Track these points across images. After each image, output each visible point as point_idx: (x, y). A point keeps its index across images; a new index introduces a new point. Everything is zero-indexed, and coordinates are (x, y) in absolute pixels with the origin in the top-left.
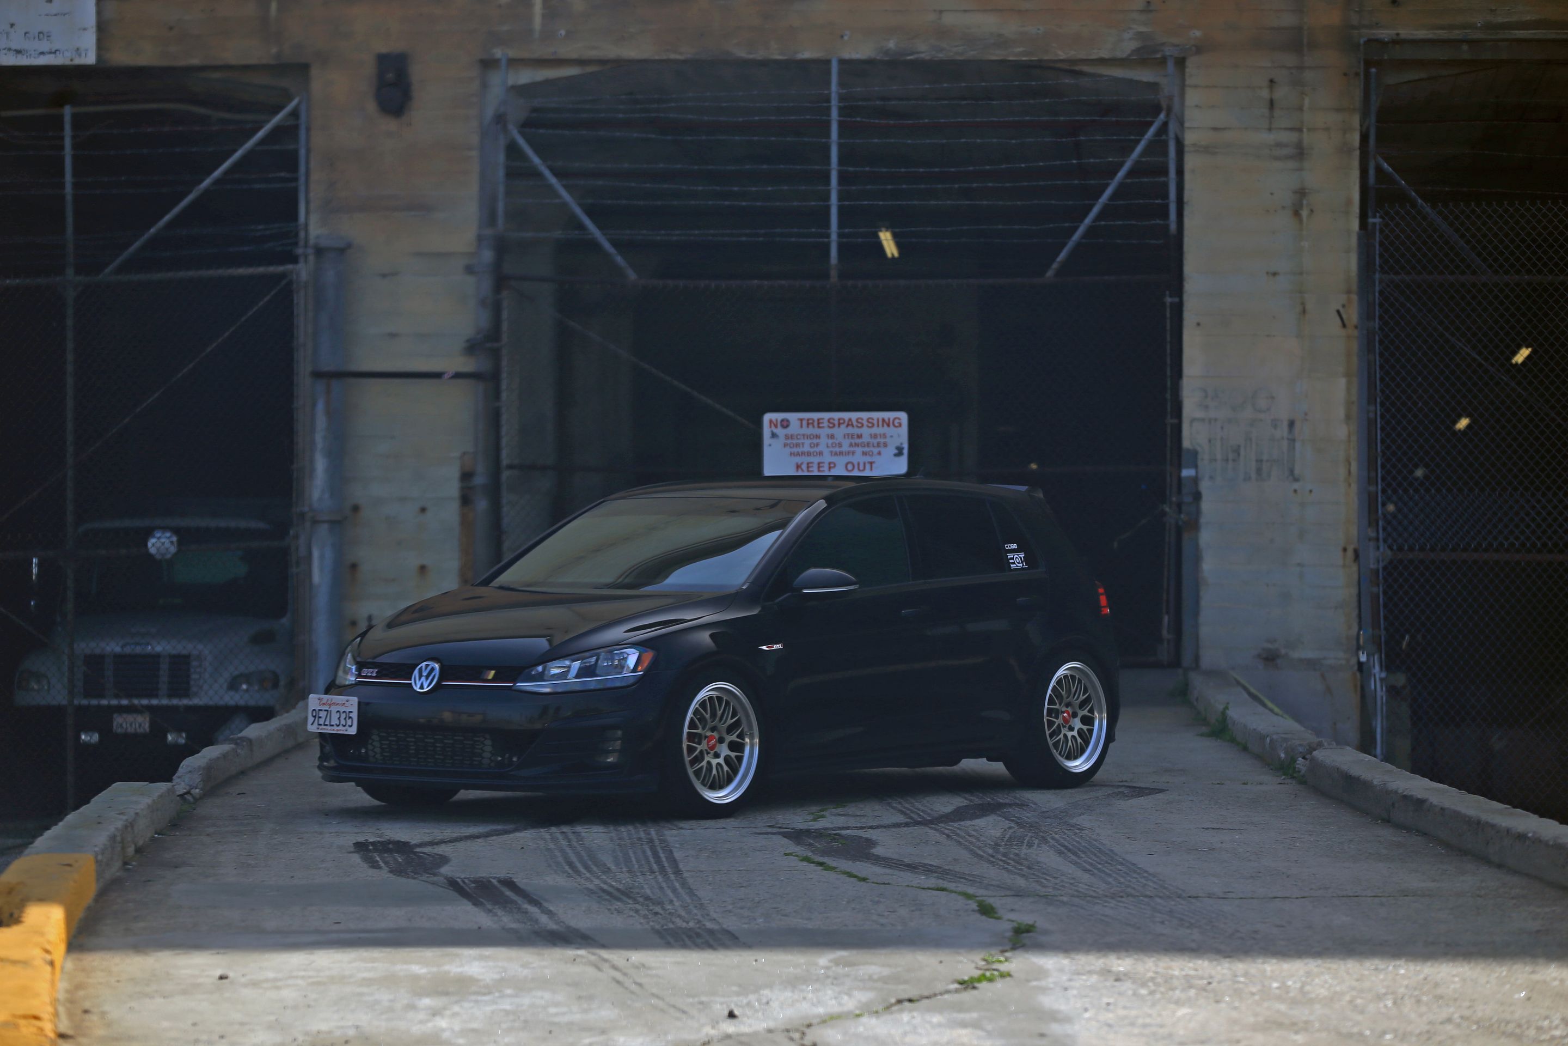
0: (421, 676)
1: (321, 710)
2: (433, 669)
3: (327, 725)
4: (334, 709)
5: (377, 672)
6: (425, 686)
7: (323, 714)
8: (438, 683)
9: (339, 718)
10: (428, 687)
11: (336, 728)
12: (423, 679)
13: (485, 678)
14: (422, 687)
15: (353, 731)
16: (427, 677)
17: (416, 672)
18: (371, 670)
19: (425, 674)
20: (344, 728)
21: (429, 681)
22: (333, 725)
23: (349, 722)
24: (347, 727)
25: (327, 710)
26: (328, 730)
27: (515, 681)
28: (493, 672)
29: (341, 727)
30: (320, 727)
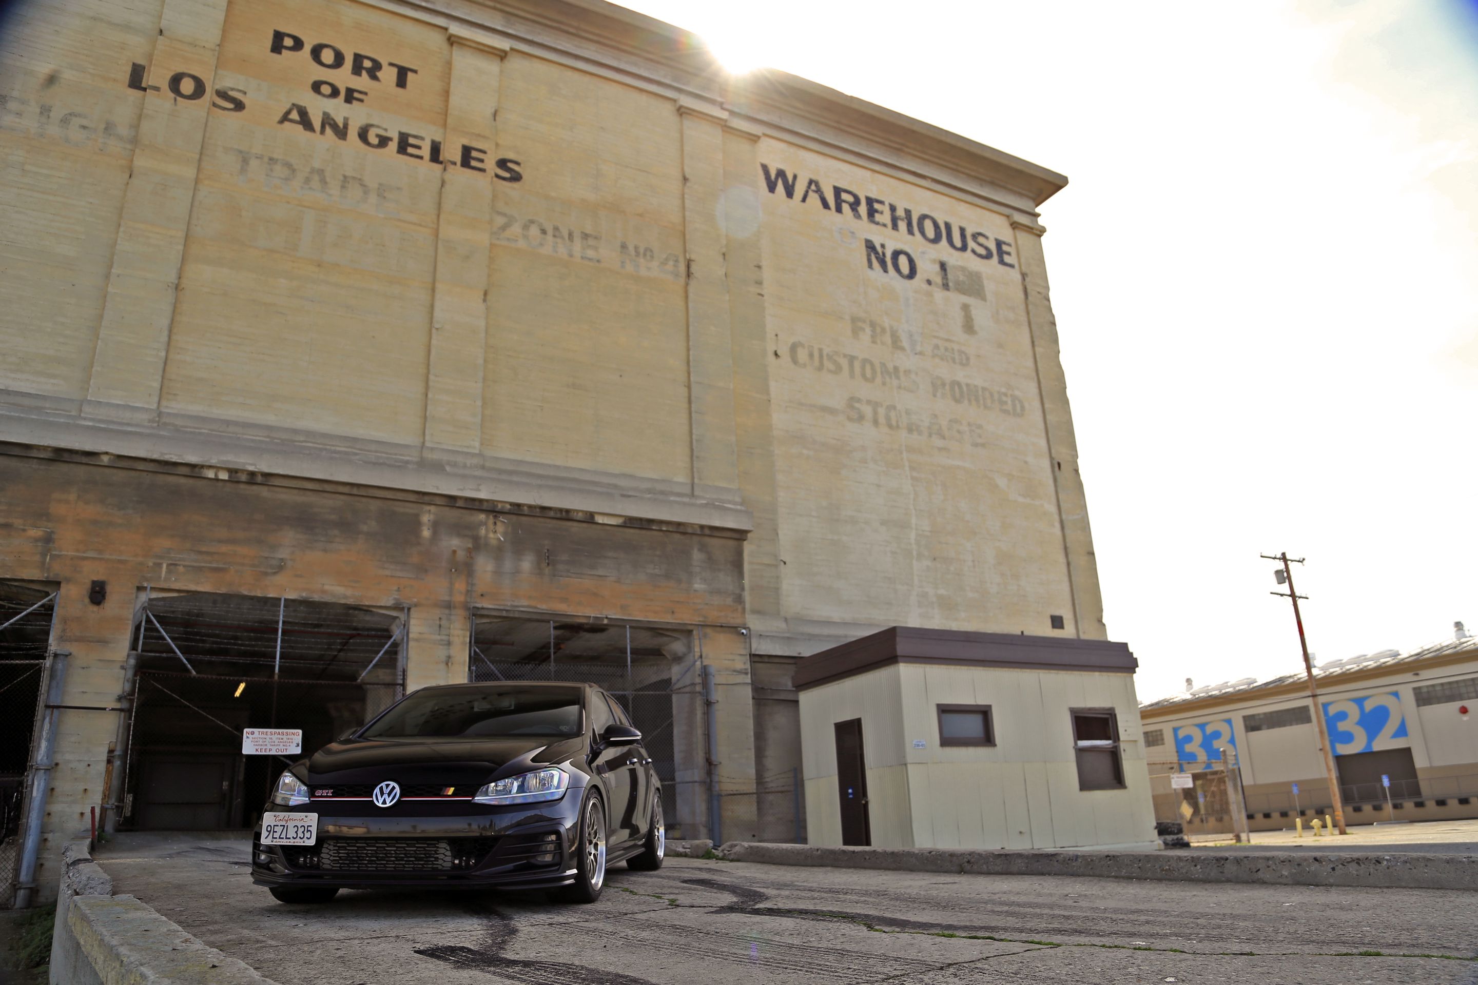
0: (382, 794)
1: (278, 826)
2: (394, 788)
3: (283, 838)
4: (291, 824)
5: (332, 793)
6: (388, 801)
7: (278, 829)
8: (399, 800)
9: (296, 832)
10: (390, 802)
11: (292, 840)
12: (386, 796)
13: (445, 794)
14: (384, 802)
15: (312, 842)
16: (389, 795)
17: (377, 790)
18: (327, 791)
19: (386, 791)
20: (302, 841)
21: (391, 798)
22: (290, 838)
23: (308, 835)
24: (305, 839)
25: (284, 826)
26: (285, 842)
27: (473, 796)
28: (452, 789)
29: (298, 840)
30: (275, 840)
